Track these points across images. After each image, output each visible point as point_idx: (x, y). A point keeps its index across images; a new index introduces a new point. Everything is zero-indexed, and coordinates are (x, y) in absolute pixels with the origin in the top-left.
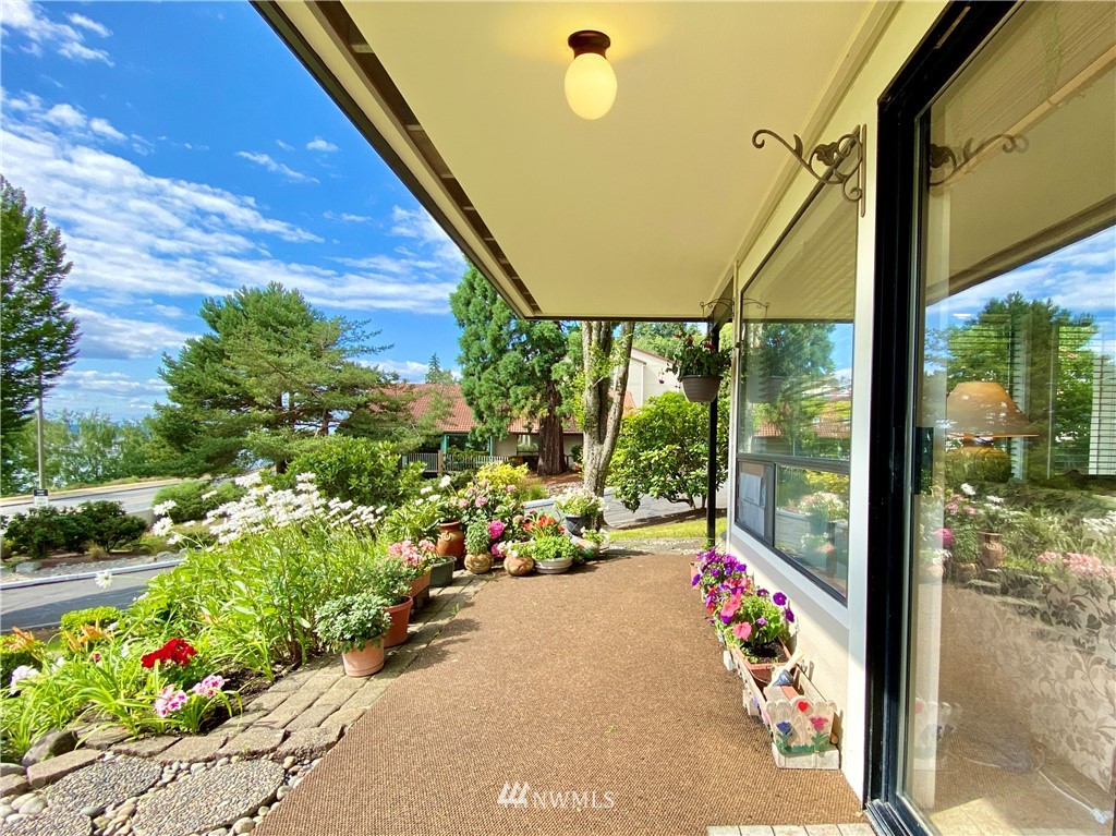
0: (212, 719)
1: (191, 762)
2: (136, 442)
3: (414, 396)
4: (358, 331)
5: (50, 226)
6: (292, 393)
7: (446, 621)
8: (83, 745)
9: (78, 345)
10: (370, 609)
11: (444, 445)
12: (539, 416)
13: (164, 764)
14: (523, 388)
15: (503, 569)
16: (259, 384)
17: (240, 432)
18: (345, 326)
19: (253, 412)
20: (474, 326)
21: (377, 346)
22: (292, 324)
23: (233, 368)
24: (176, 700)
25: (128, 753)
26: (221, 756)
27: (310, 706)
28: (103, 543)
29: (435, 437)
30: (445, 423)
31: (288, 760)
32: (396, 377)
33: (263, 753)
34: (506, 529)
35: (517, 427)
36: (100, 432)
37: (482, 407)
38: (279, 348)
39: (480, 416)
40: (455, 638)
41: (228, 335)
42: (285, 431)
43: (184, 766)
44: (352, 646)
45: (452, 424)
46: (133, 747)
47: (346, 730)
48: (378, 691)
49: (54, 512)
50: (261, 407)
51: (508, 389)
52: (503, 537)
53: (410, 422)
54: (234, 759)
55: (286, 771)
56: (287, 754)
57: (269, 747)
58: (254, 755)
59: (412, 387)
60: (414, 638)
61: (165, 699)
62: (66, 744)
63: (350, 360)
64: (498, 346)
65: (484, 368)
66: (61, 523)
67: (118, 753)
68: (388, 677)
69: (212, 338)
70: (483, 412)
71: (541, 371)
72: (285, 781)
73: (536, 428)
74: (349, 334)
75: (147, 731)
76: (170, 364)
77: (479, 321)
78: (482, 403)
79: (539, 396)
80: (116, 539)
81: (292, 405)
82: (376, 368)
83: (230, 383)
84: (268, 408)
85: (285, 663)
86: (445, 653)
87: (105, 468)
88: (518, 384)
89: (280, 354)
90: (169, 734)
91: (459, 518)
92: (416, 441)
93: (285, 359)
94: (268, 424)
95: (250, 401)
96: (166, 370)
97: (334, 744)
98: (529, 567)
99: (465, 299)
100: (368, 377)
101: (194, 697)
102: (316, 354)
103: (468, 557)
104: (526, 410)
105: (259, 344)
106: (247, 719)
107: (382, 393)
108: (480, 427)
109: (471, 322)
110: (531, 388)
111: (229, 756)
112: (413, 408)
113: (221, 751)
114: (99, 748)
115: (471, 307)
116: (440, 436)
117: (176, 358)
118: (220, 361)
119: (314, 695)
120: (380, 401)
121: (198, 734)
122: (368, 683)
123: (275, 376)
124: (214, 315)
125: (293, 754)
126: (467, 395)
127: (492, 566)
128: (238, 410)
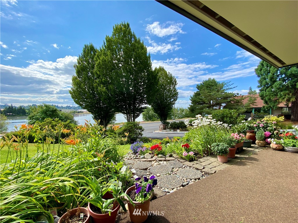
0: (191, 160)
1: (187, 166)
2: (187, 111)
3: (243, 98)
4: (228, 84)
5: (175, 78)
6: (213, 101)
7: (248, 156)
8: (173, 157)
9: (178, 96)
10: (224, 147)
11: (253, 111)
12: (291, 100)
13: (183, 165)
14: (283, 92)
15: (270, 147)
16: (206, 99)
17: (203, 109)
18: (225, 84)
19: (205, 105)
20: (263, 76)
21: (232, 87)
22: (213, 86)
23: (201, 97)
24: (186, 154)
25: (179, 161)
26: (192, 167)
27: (210, 164)
28: (182, 128)
29: (250, 109)
30: (253, 105)
31: (203, 173)
32: (238, 94)
33: (199, 169)
34: (271, 135)
35: (281, 105)
36: (182, 110)
37: (267, 100)
38: (210, 91)
39: (266, 102)
40: (250, 161)
41: (200, 90)
42: (211, 109)
43: (186, 166)
44: (219, 154)
45: (256, 105)
46: (179, 160)
47: (216, 172)
48: (225, 167)
49: (176, 122)
50: (207, 104)
51: (277, 93)
52: (270, 137)
53: (242, 105)
54: (194, 168)
55: (203, 175)
56: (203, 172)
57: (200, 169)
58: (197, 169)
59: (243, 96)
60: (237, 158)
61: (184, 153)
62: (171, 156)
63: (226, 92)
64: (273, 80)
65: (267, 88)
66: (176, 124)
67: (177, 160)
68: (228, 164)
69: (198, 91)
70: (267, 101)
71: (292, 86)
72: (202, 176)
73: (290, 105)
74: (225, 86)
75: (182, 158)
76: (191, 97)
77: (265, 74)
78: (267, 98)
79: (291, 94)
80: (183, 128)
81: (213, 103)
82: (232, 93)
83: (201, 99)
84: (208, 104)
85: (206, 154)
86: (246, 164)
87: (182, 116)
88: (281, 91)
89: (210, 92)
90: (185, 160)
91: (254, 129)
92: (244, 110)
93: (211, 93)
94: (208, 107)
95: (205, 103)
96: (191, 98)
97: (213, 174)
98: (281, 148)
99: (260, 69)
100: (230, 95)
101: (189, 155)
102: (218, 91)
103: (257, 141)
104: (285, 99)
105: (206, 91)
106: (198, 162)
107: (234, 98)
108: (266, 105)
109: (262, 75)
110: (287, 92)
111: (193, 167)
112: (243, 102)
113: (192, 166)
114: (175, 158)
115: (262, 71)
116: (252, 109)
117: (192, 96)
118: (199, 96)
119: (211, 162)
120: (234, 100)
121: (189, 162)
122: (223, 164)
123: (209, 97)
124: (198, 87)
125: (205, 172)
126: (261, 97)
127: (267, 145)
128: (202, 105)
